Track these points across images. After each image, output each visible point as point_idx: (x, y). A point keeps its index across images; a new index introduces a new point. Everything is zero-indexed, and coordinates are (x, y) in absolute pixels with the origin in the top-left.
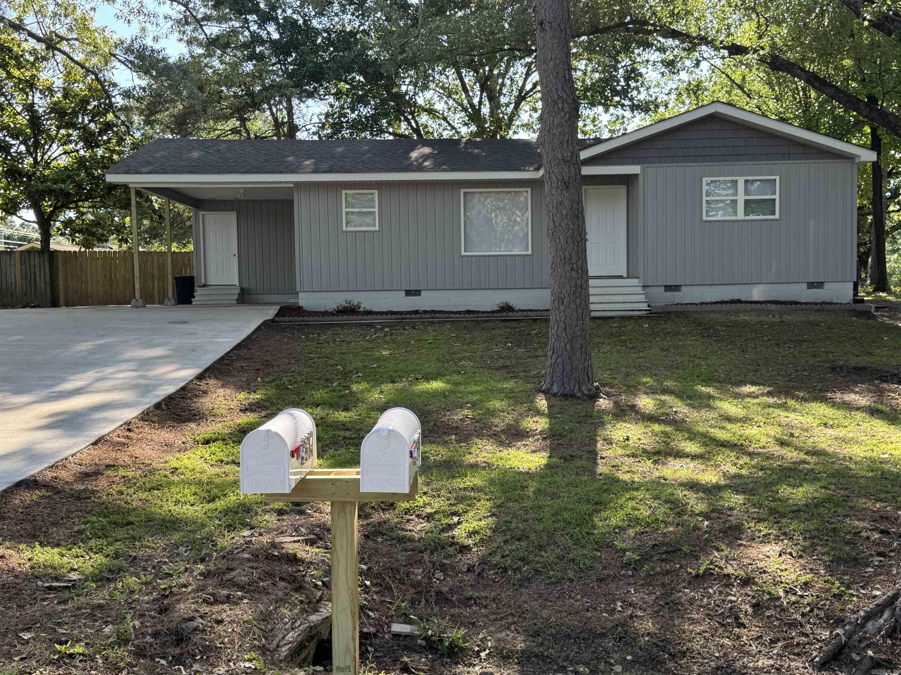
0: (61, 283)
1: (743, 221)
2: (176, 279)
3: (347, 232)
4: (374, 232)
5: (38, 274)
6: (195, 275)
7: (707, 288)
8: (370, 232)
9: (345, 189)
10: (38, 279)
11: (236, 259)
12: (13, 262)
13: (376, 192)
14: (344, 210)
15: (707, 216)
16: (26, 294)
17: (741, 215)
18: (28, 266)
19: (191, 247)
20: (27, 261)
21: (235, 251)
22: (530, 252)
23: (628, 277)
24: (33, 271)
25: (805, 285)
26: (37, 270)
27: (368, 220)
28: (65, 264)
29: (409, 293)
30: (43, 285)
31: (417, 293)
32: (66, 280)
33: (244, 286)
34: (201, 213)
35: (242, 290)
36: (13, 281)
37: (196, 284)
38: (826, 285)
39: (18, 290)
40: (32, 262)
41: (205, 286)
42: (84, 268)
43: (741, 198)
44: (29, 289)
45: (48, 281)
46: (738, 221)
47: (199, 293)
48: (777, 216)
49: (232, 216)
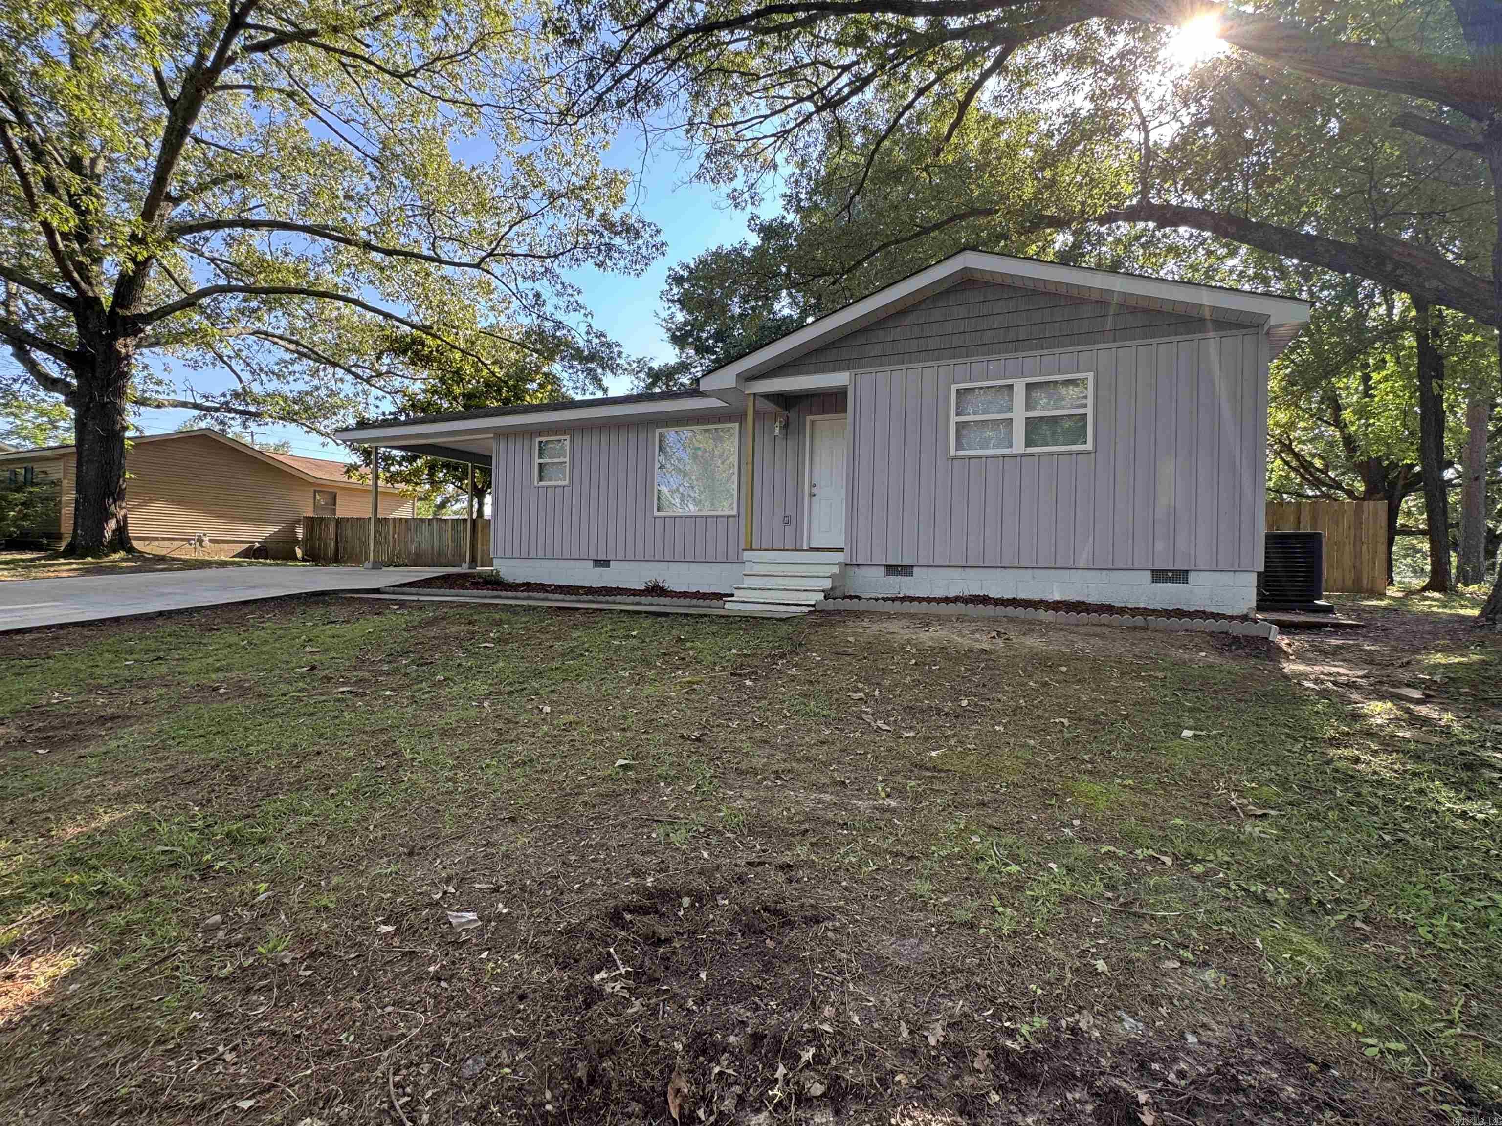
1: (1022, 456)
3: (538, 488)
4: (564, 486)
7: (956, 573)
8: (560, 486)
9: (540, 436)
13: (568, 438)
14: (537, 461)
15: (957, 449)
17: (1018, 446)
22: (734, 511)
25: (1148, 575)
29: (597, 563)
31: (606, 563)
38: (1196, 578)
43: (1019, 415)
46: (1014, 456)
48: (1089, 445)
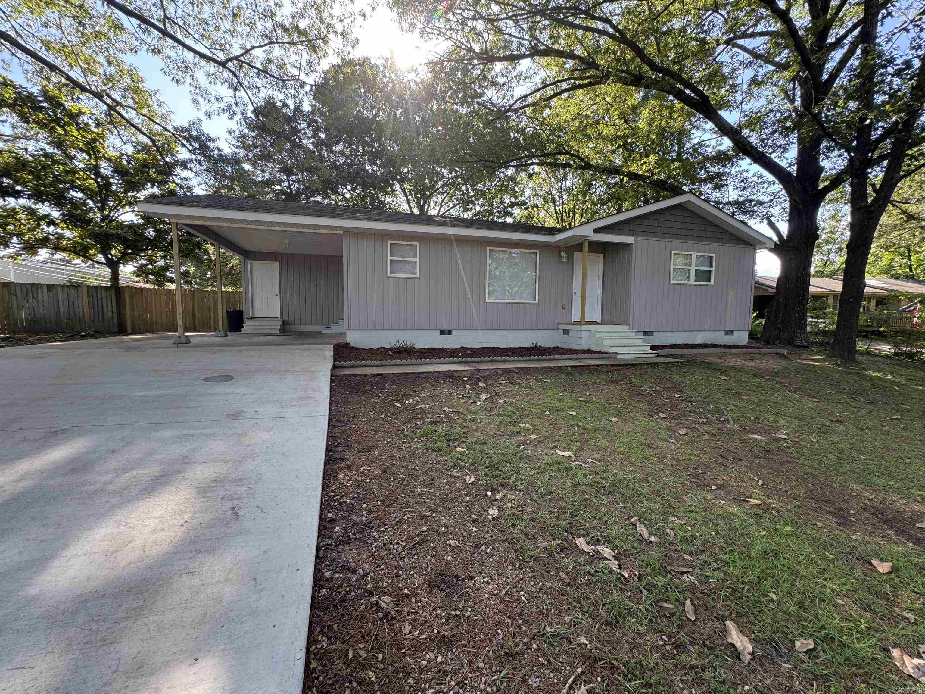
0: (128, 312)
1: (694, 285)
2: (228, 312)
3: (391, 278)
4: (415, 278)
5: (105, 305)
6: (244, 309)
7: (669, 334)
8: (411, 278)
9: (391, 239)
10: (105, 309)
11: (278, 297)
12: (80, 295)
13: (418, 244)
14: (390, 258)
15: (673, 279)
16: (94, 321)
17: (692, 281)
18: (95, 298)
19: (242, 289)
20: (94, 294)
21: (278, 292)
22: (537, 301)
23: (602, 323)
24: (100, 302)
25: (724, 333)
26: (105, 301)
27: (408, 267)
28: (132, 297)
29: (442, 332)
30: (110, 314)
31: (450, 332)
32: (132, 310)
33: (284, 318)
34: (249, 262)
35: (283, 321)
36: (81, 310)
37: (245, 316)
38: (735, 333)
39: (86, 318)
40: (99, 295)
41: (252, 318)
42: (149, 302)
43: (693, 268)
44: (97, 318)
45: (115, 310)
46: (691, 285)
47: (248, 325)
48: (712, 283)
49: (275, 266)
